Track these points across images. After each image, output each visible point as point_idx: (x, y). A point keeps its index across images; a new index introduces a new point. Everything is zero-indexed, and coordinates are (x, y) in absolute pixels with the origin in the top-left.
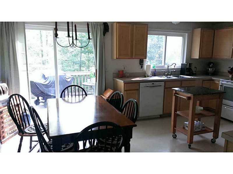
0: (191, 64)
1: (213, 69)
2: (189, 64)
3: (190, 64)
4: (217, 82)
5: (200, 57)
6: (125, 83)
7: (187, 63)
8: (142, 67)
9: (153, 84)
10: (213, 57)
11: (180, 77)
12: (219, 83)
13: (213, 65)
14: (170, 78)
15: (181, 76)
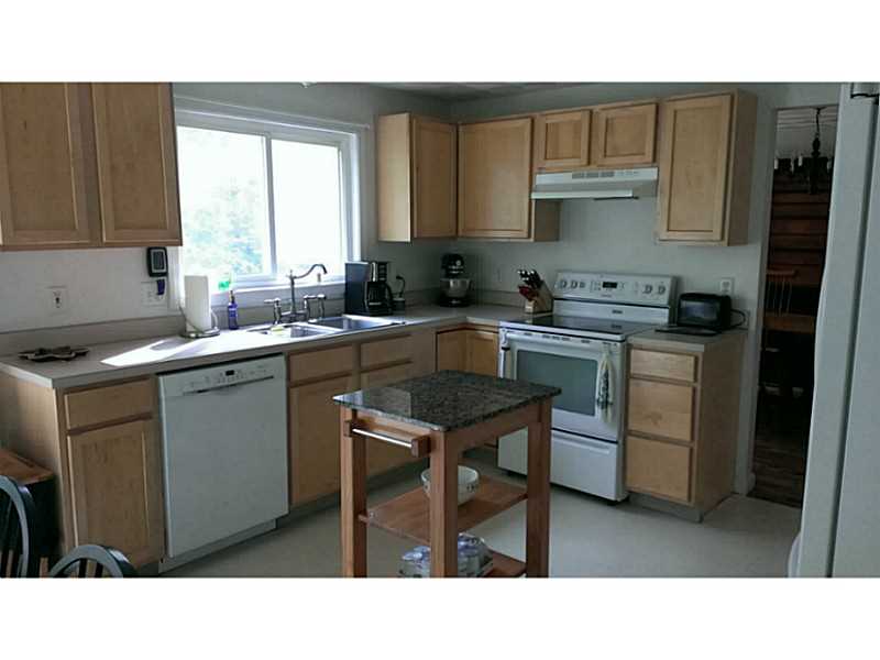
0: (385, 264)
1: (463, 283)
4: (489, 335)
5: (415, 235)
6: (64, 391)
7: (370, 263)
8: (161, 288)
9: (230, 373)
10: (460, 233)
11: (345, 324)
12: (498, 339)
14: (304, 333)
15: (349, 320)
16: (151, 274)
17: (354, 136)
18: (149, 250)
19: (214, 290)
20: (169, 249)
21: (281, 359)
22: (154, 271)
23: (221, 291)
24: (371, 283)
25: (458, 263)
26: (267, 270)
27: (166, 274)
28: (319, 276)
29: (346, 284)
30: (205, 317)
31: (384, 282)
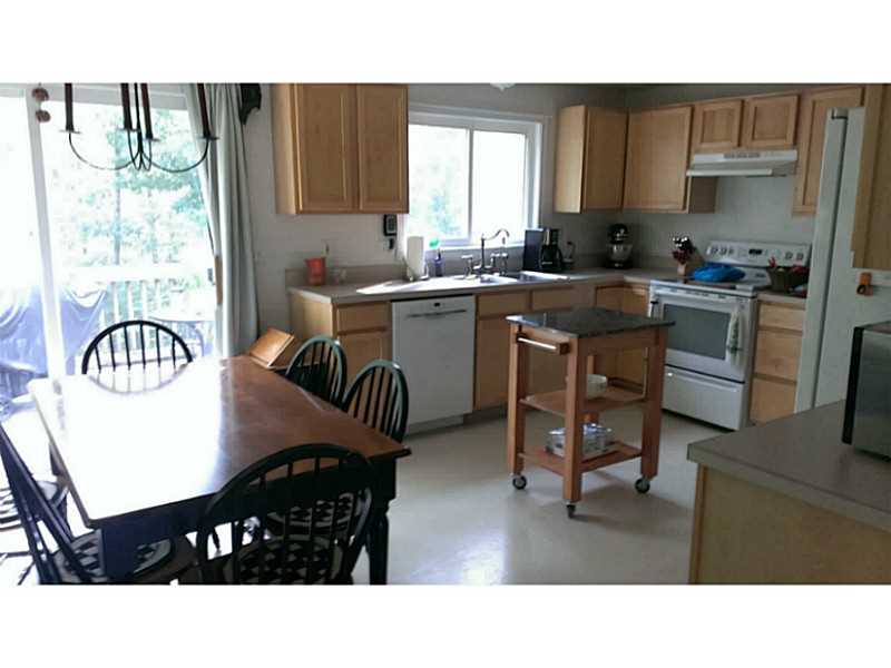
0: (556, 231)
1: (625, 249)
2: (552, 231)
3: (554, 233)
4: (641, 292)
5: (584, 206)
6: (336, 306)
7: (545, 229)
8: (392, 244)
9: (437, 305)
10: (625, 206)
11: (522, 278)
12: (648, 295)
13: (626, 232)
14: (489, 281)
15: (525, 276)
16: (386, 234)
17: (538, 127)
18: (385, 217)
19: (427, 248)
20: (399, 216)
21: (472, 298)
22: (388, 232)
23: (432, 248)
24: (545, 247)
25: (622, 231)
26: (464, 235)
27: (395, 234)
28: (504, 239)
29: (525, 247)
30: (421, 267)
31: (556, 246)
